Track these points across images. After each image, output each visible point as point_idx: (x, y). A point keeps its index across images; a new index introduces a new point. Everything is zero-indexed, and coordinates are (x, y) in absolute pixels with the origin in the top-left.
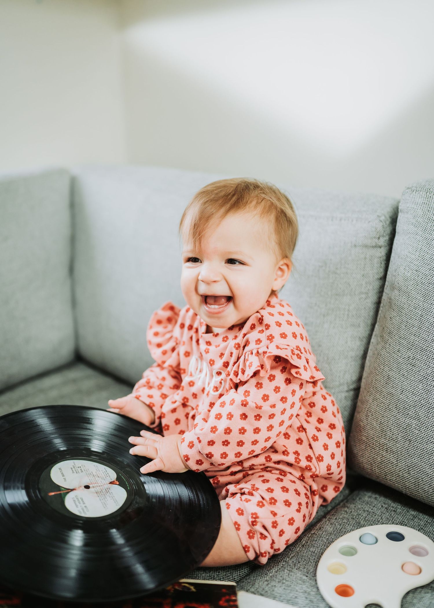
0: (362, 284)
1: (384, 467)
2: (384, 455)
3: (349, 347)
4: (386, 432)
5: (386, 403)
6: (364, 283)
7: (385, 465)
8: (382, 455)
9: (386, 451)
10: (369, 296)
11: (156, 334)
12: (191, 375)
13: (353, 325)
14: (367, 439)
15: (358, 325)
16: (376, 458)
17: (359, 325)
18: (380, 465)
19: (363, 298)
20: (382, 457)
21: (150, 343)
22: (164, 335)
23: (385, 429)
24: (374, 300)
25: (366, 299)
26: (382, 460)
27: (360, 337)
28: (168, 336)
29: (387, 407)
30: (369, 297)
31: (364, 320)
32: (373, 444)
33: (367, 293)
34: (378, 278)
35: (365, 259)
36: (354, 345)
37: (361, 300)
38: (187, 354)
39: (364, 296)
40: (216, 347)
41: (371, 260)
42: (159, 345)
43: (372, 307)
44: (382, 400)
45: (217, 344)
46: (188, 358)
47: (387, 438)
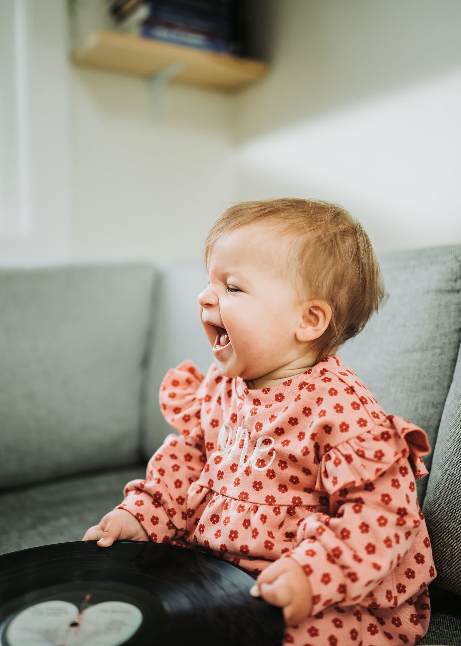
0: (436, 337)
1: (455, 564)
2: (455, 545)
3: (420, 415)
4: (456, 512)
5: (456, 474)
6: (438, 335)
7: (455, 560)
8: (452, 546)
9: (456, 539)
10: (445, 351)
11: (173, 396)
12: (219, 450)
13: (424, 388)
14: (434, 526)
15: (430, 388)
16: (445, 552)
17: (432, 388)
18: (450, 561)
19: (436, 353)
20: (452, 549)
21: (165, 407)
22: (184, 396)
23: (454, 509)
24: (451, 356)
25: (440, 354)
26: (452, 553)
27: (433, 403)
28: (190, 398)
29: (457, 479)
30: (444, 353)
31: (438, 382)
32: (441, 532)
33: (442, 348)
34: (456, 330)
35: (439, 307)
36: (425, 413)
37: (435, 356)
38: (215, 423)
39: (438, 351)
40: (267, 407)
41: (446, 308)
42: (177, 410)
43: (449, 366)
44: (451, 471)
45: (268, 404)
46: (216, 428)
47: (458, 521)
